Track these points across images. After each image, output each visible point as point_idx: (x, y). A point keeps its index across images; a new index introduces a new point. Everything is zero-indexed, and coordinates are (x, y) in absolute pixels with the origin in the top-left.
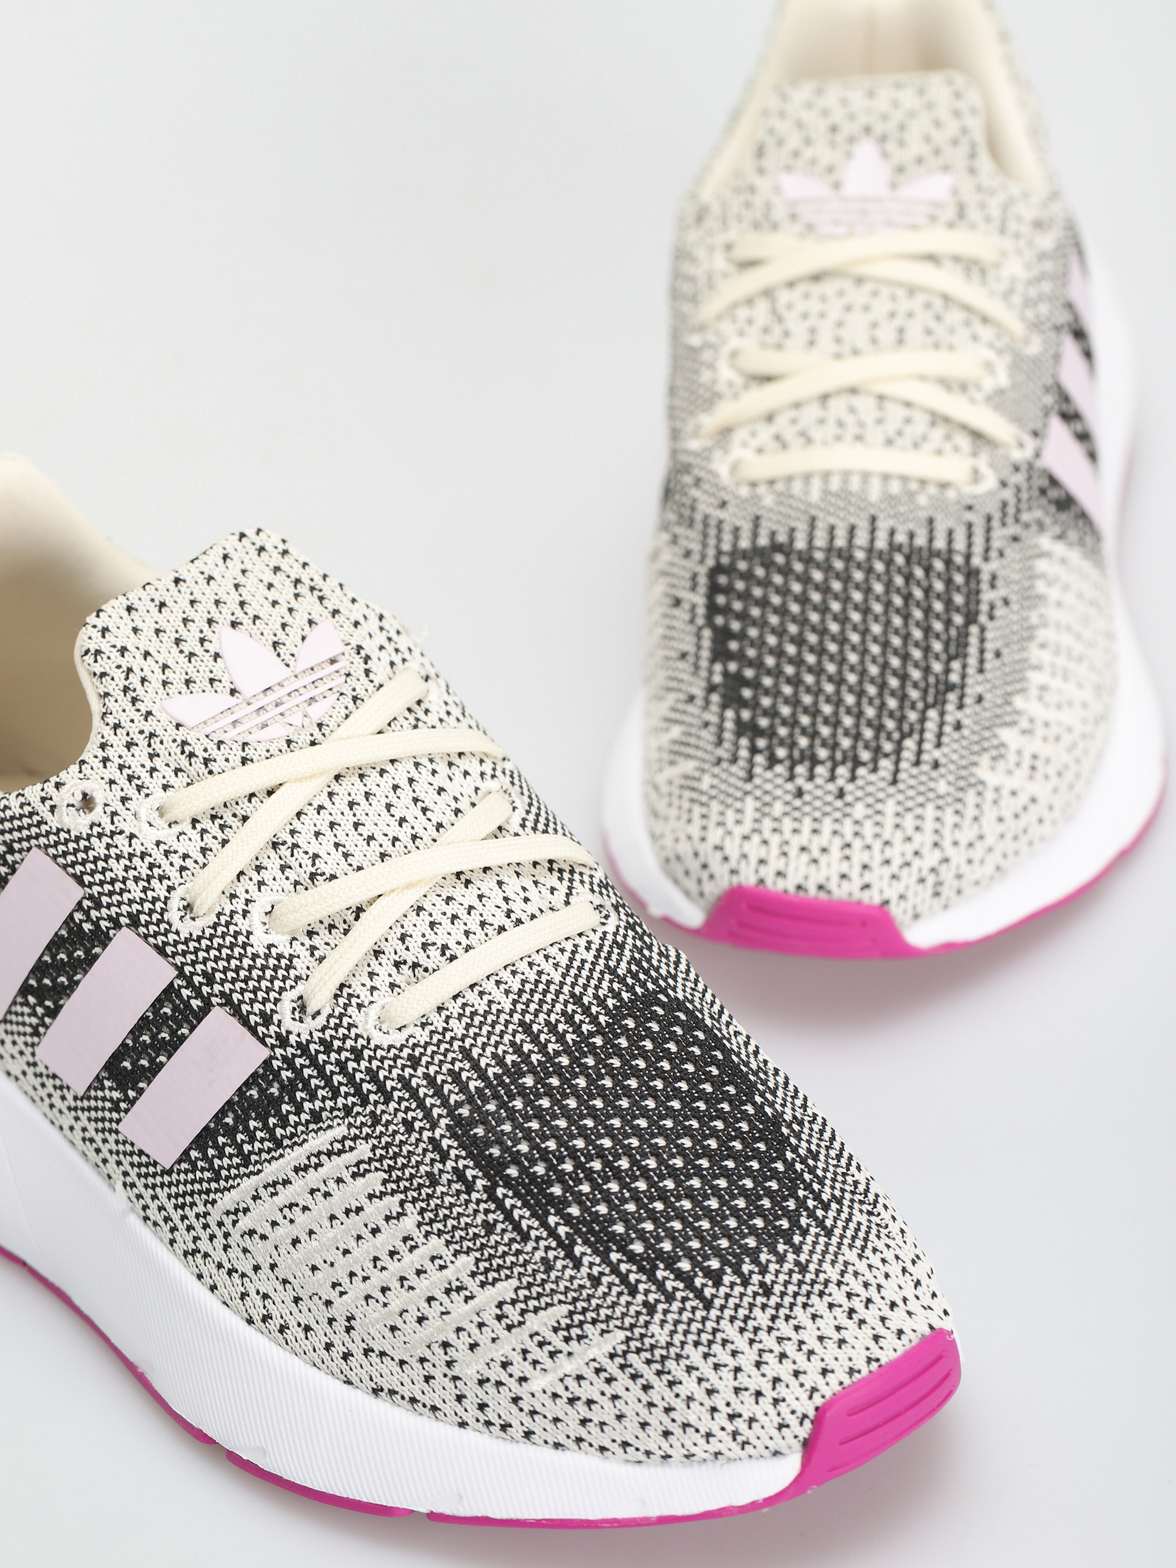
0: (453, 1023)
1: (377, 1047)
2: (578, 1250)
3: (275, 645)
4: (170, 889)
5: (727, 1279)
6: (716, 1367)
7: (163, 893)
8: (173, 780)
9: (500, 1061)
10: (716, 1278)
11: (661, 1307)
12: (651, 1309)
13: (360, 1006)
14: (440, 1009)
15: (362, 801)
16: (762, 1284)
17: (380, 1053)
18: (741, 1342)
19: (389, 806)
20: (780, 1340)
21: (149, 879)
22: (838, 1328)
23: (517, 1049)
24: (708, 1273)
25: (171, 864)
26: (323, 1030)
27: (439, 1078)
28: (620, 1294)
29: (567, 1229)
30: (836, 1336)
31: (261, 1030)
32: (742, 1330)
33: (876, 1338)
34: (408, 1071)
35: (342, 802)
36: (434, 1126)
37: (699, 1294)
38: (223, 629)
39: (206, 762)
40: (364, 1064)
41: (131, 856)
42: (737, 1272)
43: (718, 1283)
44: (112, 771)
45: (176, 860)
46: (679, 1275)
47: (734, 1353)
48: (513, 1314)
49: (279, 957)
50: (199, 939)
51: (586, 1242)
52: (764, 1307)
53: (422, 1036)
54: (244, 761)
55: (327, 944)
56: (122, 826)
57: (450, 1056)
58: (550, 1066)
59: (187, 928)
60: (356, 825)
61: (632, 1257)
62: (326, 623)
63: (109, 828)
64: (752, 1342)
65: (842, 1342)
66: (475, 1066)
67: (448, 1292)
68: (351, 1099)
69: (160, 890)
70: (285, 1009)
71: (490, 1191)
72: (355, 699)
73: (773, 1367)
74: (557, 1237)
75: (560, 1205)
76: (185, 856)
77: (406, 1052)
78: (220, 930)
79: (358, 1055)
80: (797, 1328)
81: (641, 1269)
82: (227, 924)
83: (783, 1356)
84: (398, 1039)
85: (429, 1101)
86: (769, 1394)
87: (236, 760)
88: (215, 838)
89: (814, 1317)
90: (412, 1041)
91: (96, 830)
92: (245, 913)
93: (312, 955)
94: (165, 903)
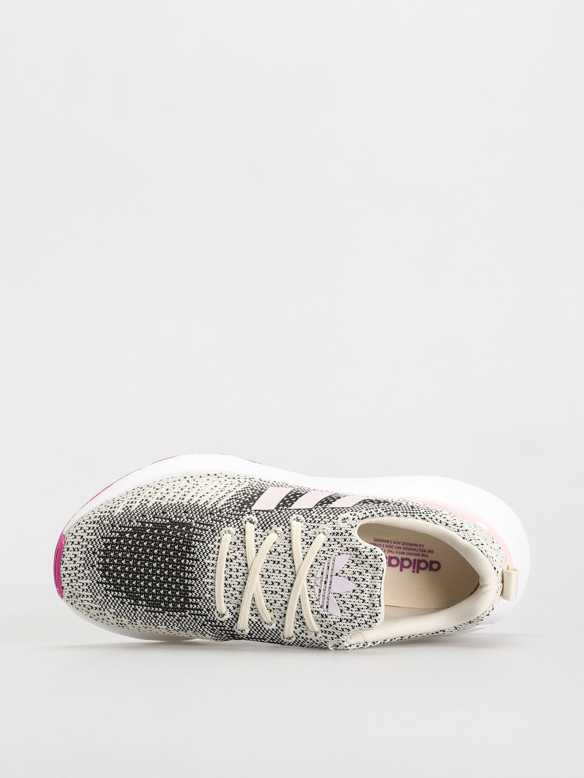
0: (213, 546)
1: (225, 527)
2: (140, 524)
3: (341, 595)
4: (306, 521)
5: (103, 546)
6: (90, 528)
7: (307, 519)
8: (329, 542)
9: (194, 547)
10: (106, 545)
11: (111, 528)
12: (113, 526)
13: (237, 532)
14: (219, 547)
15: (285, 579)
16: (96, 553)
17: (223, 526)
18: (89, 537)
19: (279, 584)
20: (83, 546)
21: (313, 519)
22: (75, 562)
23: (194, 553)
24: (109, 544)
25: (311, 526)
26: (241, 522)
27: (204, 532)
28: (122, 523)
29: (146, 526)
30: (74, 559)
31: (257, 512)
32: (91, 540)
33: (66, 568)
34: (213, 528)
35: (289, 574)
36: (196, 522)
37: (106, 538)
38: (355, 587)
39: (324, 552)
40: (225, 522)
41: (322, 519)
42: (103, 551)
43: (104, 544)
44: (343, 531)
45: (310, 527)
46: (114, 538)
47: (88, 534)
48: (143, 502)
49: (267, 528)
50: (289, 517)
51: (140, 527)
52: (91, 549)
53: (217, 538)
54: (317, 560)
55: (259, 540)
56: (330, 523)
57: (206, 539)
58: (183, 557)
59: (294, 516)
60: (280, 571)
61: (127, 532)
62: (340, 615)
63: (333, 520)
64: (87, 539)
65: (71, 559)
66: (199, 541)
67: (164, 497)
68: (222, 514)
69: (309, 519)
70: (255, 519)
71: (170, 520)
72: (313, 602)
73: (78, 539)
74: (147, 523)
75: (152, 530)
76: (309, 530)
77: (217, 531)
78: (286, 522)
79: (227, 523)
80: (82, 552)
81: (123, 532)
82: (285, 524)
83: (79, 543)
84: (222, 532)
85: (202, 526)
86: (75, 534)
87: (318, 558)
88: (307, 539)
89: (81, 558)
90: (218, 535)
91: (336, 518)
92: (283, 530)
93: (260, 535)
94: (305, 518)
